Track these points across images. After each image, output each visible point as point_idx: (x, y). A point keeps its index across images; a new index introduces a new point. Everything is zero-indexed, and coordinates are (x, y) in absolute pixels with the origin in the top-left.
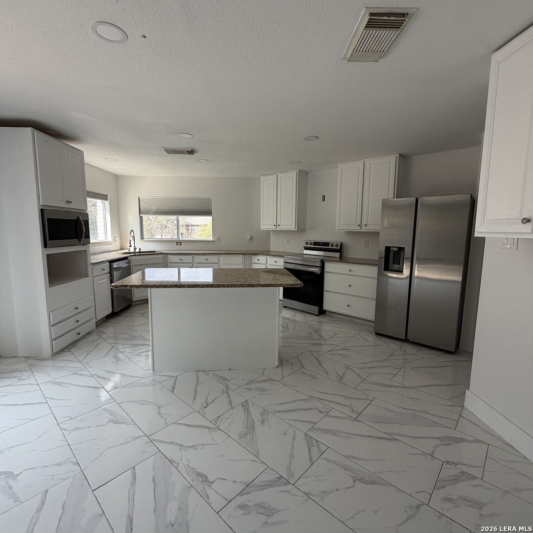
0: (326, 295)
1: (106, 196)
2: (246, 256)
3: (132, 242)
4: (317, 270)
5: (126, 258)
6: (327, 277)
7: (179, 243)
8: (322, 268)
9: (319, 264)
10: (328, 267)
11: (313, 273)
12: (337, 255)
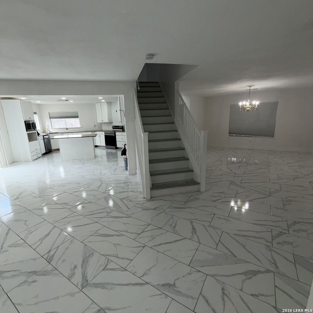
0: (117, 142)
1: (36, 113)
2: (92, 132)
3: (49, 129)
4: (113, 135)
5: (48, 135)
6: (117, 137)
7: (67, 129)
8: (115, 134)
9: (114, 133)
10: (117, 133)
11: (112, 136)
12: (122, 130)
